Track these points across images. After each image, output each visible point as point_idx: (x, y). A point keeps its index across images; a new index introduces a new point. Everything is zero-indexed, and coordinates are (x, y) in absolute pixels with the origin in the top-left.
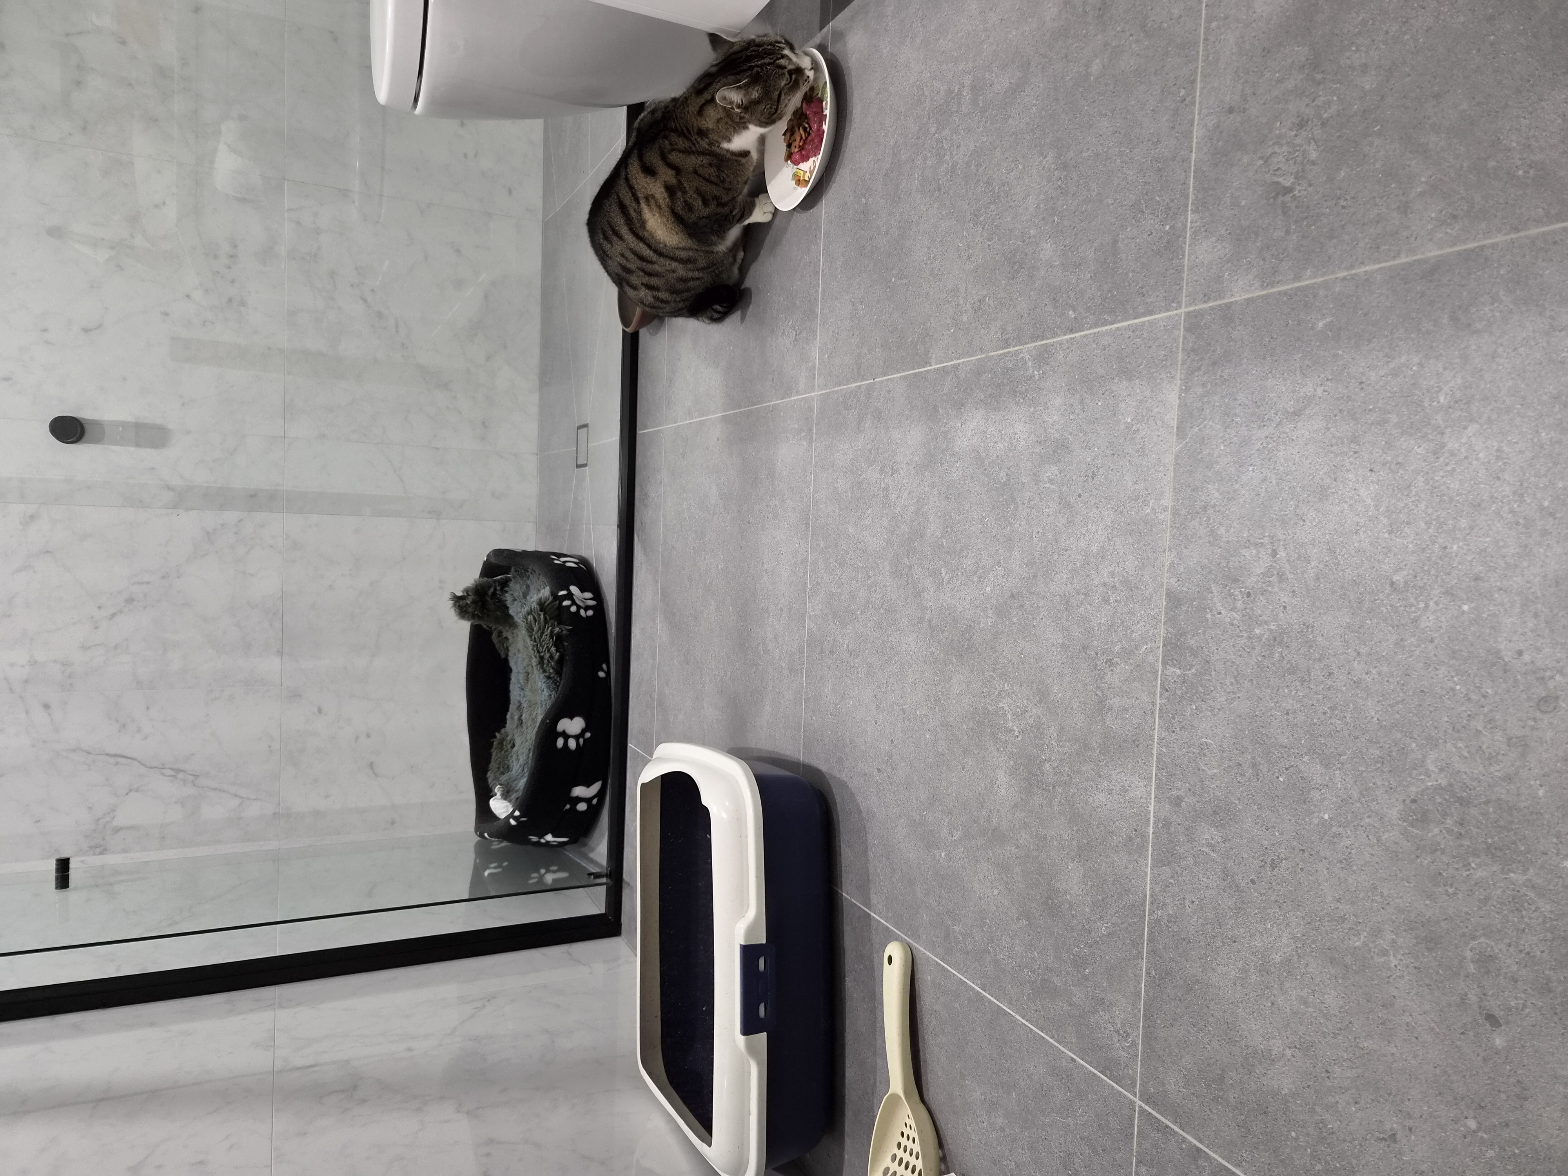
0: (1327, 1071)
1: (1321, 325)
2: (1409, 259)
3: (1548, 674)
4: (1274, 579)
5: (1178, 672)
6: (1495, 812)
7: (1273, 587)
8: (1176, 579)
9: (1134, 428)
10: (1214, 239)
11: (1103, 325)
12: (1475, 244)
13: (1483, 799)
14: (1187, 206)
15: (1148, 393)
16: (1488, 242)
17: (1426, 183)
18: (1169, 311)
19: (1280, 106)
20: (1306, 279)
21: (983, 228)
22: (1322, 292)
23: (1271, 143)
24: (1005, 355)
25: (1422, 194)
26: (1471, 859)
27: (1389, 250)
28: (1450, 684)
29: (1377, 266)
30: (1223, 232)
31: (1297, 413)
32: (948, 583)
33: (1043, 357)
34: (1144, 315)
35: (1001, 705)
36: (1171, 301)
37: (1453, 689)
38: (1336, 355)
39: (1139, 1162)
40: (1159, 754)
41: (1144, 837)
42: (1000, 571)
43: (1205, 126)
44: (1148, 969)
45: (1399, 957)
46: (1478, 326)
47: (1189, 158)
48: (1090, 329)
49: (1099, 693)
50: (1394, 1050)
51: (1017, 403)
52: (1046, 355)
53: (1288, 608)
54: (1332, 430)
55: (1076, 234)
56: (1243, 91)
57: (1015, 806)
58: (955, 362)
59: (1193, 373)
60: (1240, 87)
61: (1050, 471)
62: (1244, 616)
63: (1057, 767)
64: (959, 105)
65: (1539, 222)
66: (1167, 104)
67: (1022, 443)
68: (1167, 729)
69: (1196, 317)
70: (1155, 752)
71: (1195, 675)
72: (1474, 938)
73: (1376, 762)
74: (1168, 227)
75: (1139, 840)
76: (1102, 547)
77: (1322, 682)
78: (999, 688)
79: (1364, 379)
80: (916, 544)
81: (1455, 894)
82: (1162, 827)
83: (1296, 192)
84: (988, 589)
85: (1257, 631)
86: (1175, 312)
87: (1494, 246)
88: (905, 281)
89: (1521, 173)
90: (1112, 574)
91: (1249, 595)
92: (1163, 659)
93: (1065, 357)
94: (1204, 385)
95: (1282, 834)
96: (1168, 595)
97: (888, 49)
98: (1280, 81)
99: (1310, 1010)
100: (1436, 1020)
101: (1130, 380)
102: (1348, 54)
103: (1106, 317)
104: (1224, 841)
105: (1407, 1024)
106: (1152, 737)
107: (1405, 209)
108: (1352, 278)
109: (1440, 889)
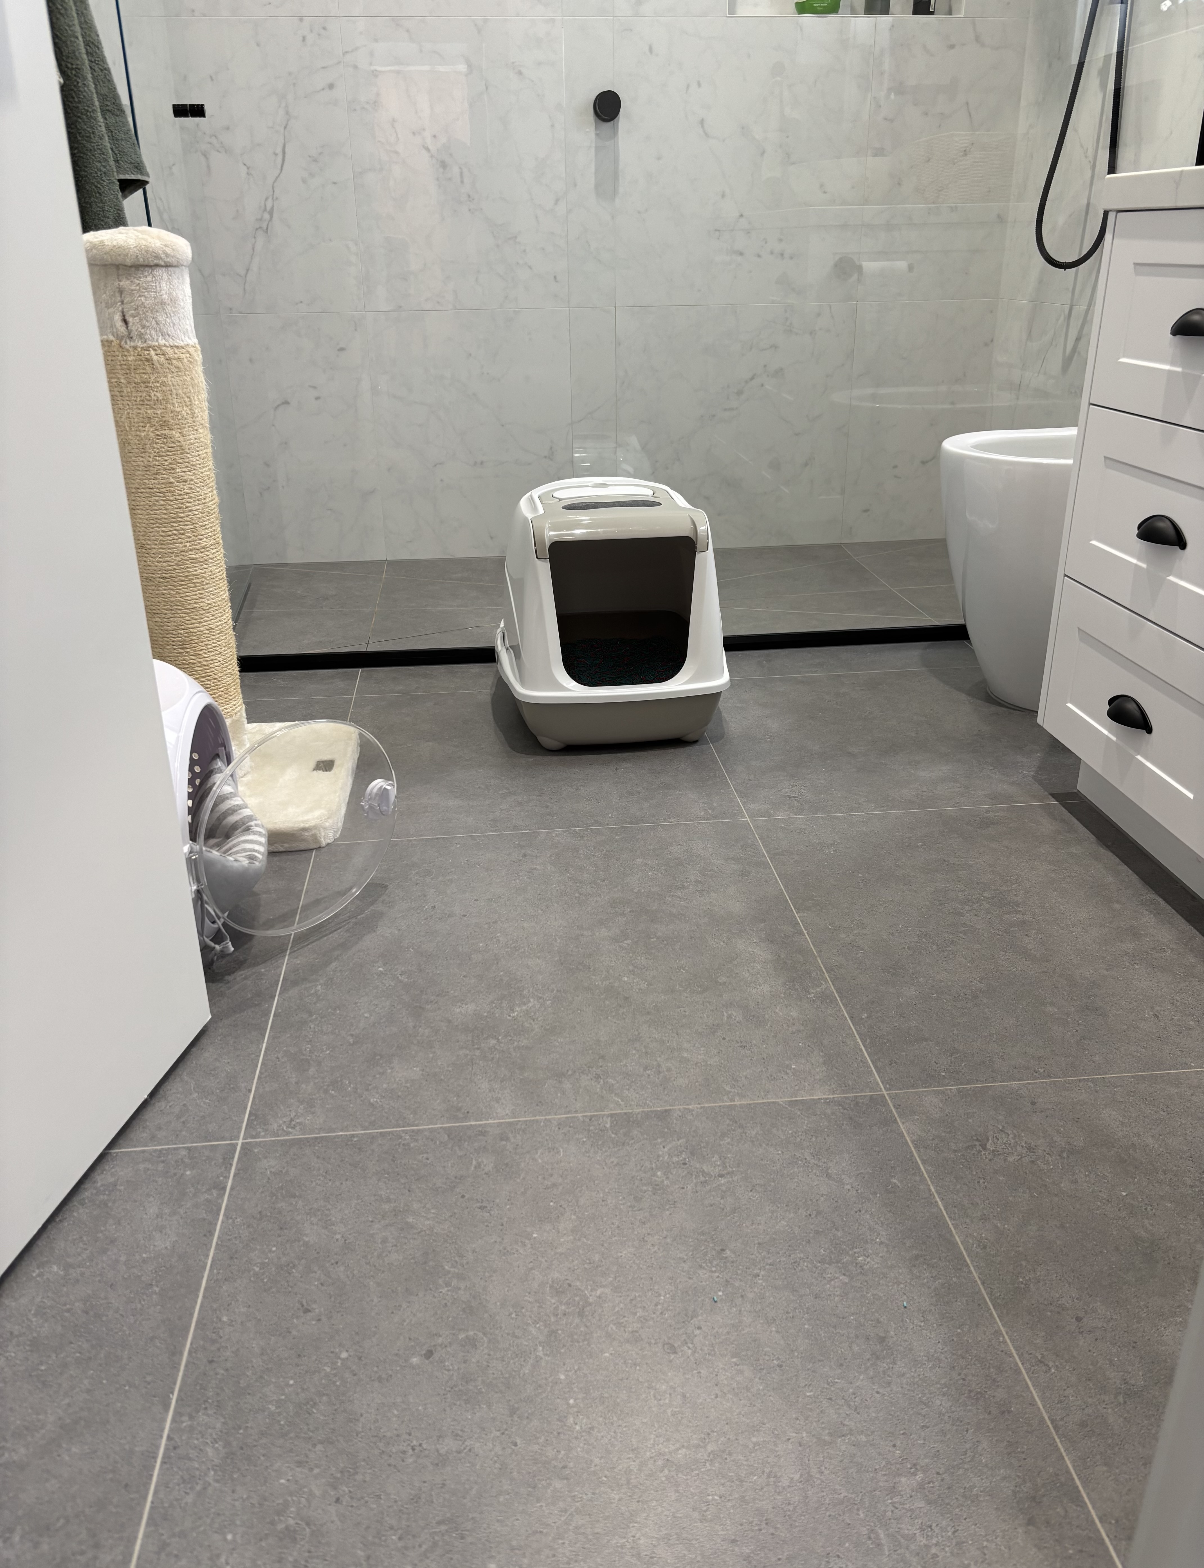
0: (337, 1263)
1: (895, 1181)
2: (951, 1226)
3: (691, 1346)
4: (702, 1179)
5: (608, 1126)
6: (581, 1332)
7: (696, 1178)
8: (680, 1114)
9: (788, 1071)
10: (941, 1105)
11: (861, 1039)
12: (969, 1262)
13: (589, 1324)
14: (961, 1085)
15: (818, 1077)
16: (972, 1269)
17: (1004, 1228)
18: (883, 1083)
19: (1041, 1134)
20: (924, 1168)
21: (917, 942)
22: (918, 1178)
23: (1015, 1132)
24: (821, 970)
25: (996, 1227)
26: (541, 1323)
27: (955, 1213)
28: (663, 1293)
29: (942, 1208)
30: (947, 1111)
31: (828, 1176)
32: (620, 947)
33: (825, 998)
34: (876, 1067)
35: (532, 1000)
36: (890, 1084)
37: (660, 1295)
38: (876, 1193)
39: (189, 1149)
40: (537, 1121)
41: (466, 1118)
42: (644, 986)
43: (1020, 1089)
44: (357, 1135)
45: (449, 1293)
46: (915, 1271)
47: (996, 1082)
48: (856, 1030)
49: (570, 1073)
50: (376, 1300)
51: (785, 984)
52: (828, 1001)
53: (684, 1190)
54: (822, 1198)
55: (925, 1011)
56: (1048, 1109)
57: (450, 1022)
58: (805, 932)
59: (840, 1105)
60: (1050, 1107)
61: (738, 1015)
62: (668, 1163)
63: (496, 1049)
64: (1009, 913)
65: (990, 1294)
66: (1032, 1061)
67: (754, 991)
68: (559, 1124)
69: (882, 1102)
70: (538, 1118)
71: (611, 1137)
72: (484, 1334)
73: (589, 1260)
74: (943, 1074)
75: (461, 1116)
76: (689, 1060)
77: (635, 1219)
78: (545, 997)
79: (863, 1212)
80: (644, 917)
81: (512, 1319)
82: (479, 1131)
83: (983, 1152)
84: (626, 979)
85: (659, 1173)
86: (882, 1087)
87: (970, 1272)
88: (862, 885)
89: (1021, 1280)
90: (669, 1070)
91: (685, 1164)
92: (615, 1114)
93: (830, 1015)
94: (833, 1114)
95: (509, 1210)
96: (666, 1111)
97: (1044, 852)
98: (1058, 1132)
99: (380, 1246)
100: (413, 1322)
101: (824, 1063)
102: (1082, 1170)
103: (868, 1041)
104: (486, 1174)
105: (400, 1306)
106: (549, 1114)
107: (984, 1218)
108: (931, 1195)
109: (511, 1310)
